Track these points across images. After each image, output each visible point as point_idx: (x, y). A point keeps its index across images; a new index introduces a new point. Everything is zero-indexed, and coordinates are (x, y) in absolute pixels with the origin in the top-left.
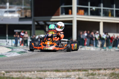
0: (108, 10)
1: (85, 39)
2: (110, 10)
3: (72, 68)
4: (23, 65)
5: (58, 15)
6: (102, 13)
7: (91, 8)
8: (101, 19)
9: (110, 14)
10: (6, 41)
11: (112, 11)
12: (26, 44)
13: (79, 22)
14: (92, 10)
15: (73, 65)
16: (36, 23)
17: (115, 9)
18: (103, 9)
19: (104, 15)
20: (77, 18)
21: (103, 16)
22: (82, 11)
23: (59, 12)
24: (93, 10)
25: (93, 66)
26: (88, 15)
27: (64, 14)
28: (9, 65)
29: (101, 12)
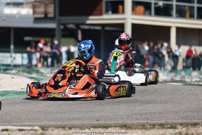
0: (184, 6)
1: (145, 57)
2: (188, 6)
3: (150, 122)
4: (64, 113)
5: (101, 14)
6: (174, 12)
7: (155, 4)
8: (173, 22)
9: (188, 14)
10: (11, 56)
11: (192, 8)
12: (45, 63)
13: (135, 27)
14: (157, 6)
15: (146, 113)
16: (62, 27)
17: (196, 5)
18: (177, 6)
19: (177, 15)
20: (133, 19)
21: (176, 17)
22: (141, 9)
23: (101, 10)
24: (160, 7)
25: (183, 118)
26: (150, 14)
27: (110, 12)
28: (39, 111)
29: (172, 9)
